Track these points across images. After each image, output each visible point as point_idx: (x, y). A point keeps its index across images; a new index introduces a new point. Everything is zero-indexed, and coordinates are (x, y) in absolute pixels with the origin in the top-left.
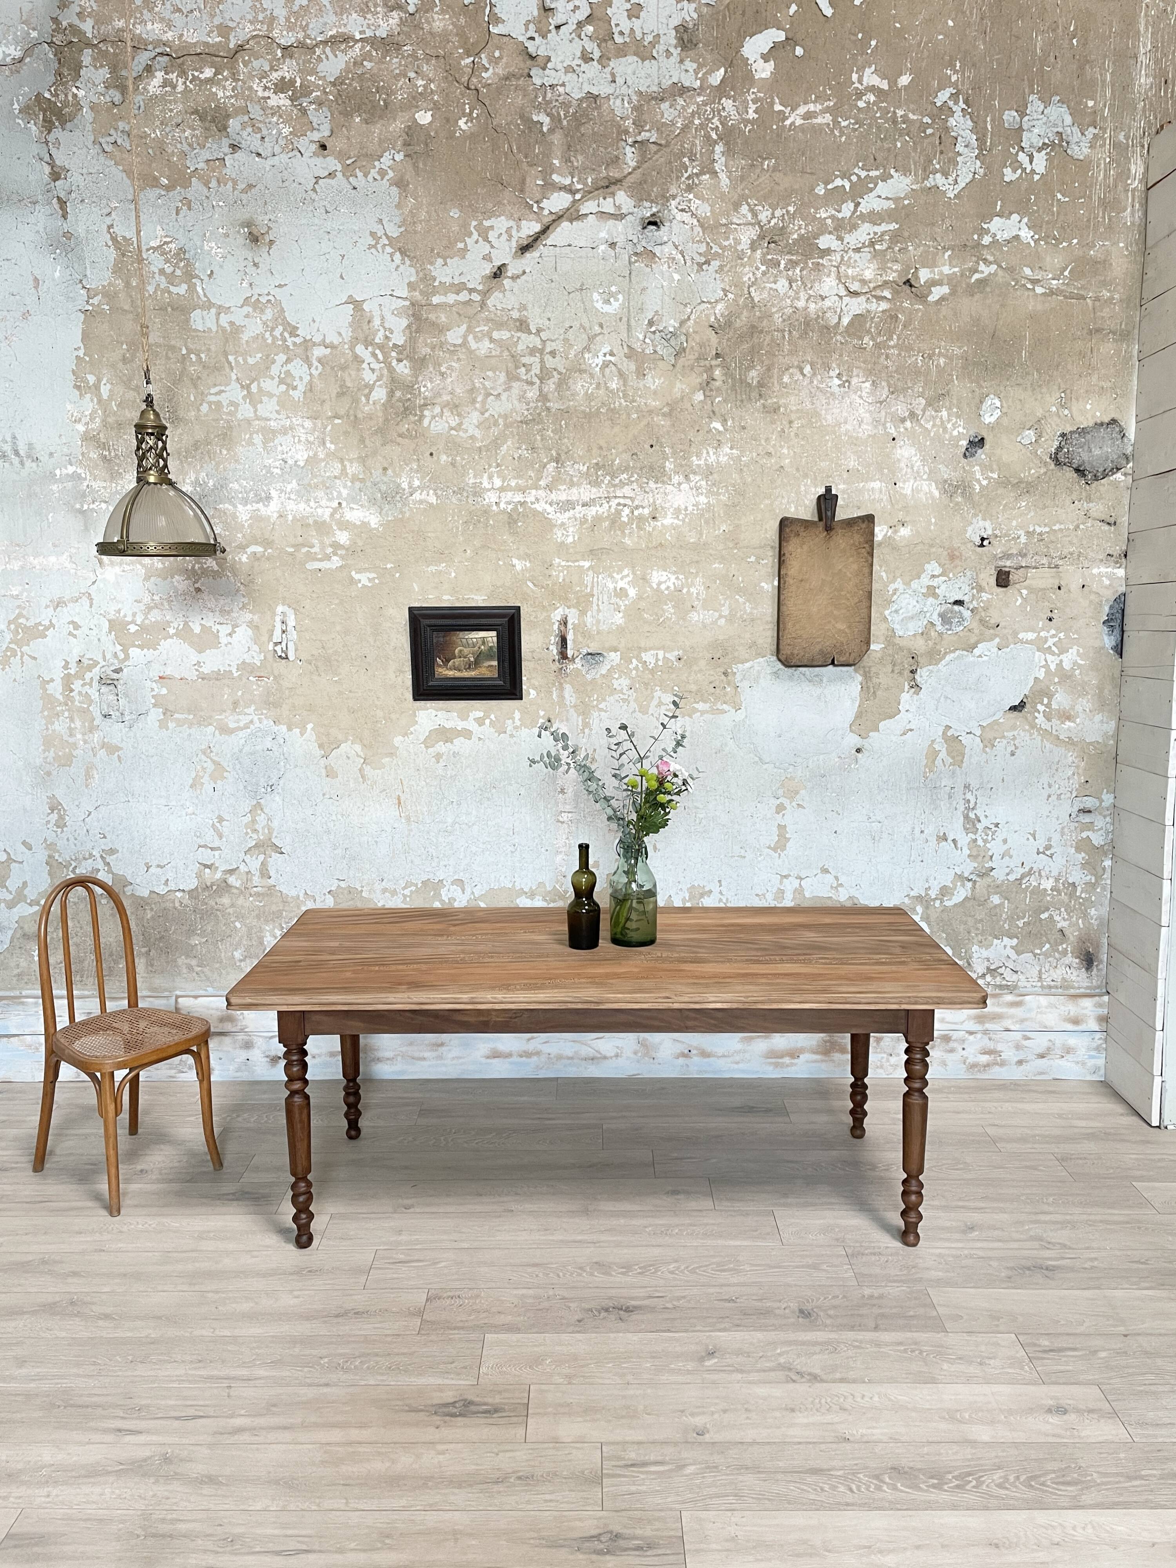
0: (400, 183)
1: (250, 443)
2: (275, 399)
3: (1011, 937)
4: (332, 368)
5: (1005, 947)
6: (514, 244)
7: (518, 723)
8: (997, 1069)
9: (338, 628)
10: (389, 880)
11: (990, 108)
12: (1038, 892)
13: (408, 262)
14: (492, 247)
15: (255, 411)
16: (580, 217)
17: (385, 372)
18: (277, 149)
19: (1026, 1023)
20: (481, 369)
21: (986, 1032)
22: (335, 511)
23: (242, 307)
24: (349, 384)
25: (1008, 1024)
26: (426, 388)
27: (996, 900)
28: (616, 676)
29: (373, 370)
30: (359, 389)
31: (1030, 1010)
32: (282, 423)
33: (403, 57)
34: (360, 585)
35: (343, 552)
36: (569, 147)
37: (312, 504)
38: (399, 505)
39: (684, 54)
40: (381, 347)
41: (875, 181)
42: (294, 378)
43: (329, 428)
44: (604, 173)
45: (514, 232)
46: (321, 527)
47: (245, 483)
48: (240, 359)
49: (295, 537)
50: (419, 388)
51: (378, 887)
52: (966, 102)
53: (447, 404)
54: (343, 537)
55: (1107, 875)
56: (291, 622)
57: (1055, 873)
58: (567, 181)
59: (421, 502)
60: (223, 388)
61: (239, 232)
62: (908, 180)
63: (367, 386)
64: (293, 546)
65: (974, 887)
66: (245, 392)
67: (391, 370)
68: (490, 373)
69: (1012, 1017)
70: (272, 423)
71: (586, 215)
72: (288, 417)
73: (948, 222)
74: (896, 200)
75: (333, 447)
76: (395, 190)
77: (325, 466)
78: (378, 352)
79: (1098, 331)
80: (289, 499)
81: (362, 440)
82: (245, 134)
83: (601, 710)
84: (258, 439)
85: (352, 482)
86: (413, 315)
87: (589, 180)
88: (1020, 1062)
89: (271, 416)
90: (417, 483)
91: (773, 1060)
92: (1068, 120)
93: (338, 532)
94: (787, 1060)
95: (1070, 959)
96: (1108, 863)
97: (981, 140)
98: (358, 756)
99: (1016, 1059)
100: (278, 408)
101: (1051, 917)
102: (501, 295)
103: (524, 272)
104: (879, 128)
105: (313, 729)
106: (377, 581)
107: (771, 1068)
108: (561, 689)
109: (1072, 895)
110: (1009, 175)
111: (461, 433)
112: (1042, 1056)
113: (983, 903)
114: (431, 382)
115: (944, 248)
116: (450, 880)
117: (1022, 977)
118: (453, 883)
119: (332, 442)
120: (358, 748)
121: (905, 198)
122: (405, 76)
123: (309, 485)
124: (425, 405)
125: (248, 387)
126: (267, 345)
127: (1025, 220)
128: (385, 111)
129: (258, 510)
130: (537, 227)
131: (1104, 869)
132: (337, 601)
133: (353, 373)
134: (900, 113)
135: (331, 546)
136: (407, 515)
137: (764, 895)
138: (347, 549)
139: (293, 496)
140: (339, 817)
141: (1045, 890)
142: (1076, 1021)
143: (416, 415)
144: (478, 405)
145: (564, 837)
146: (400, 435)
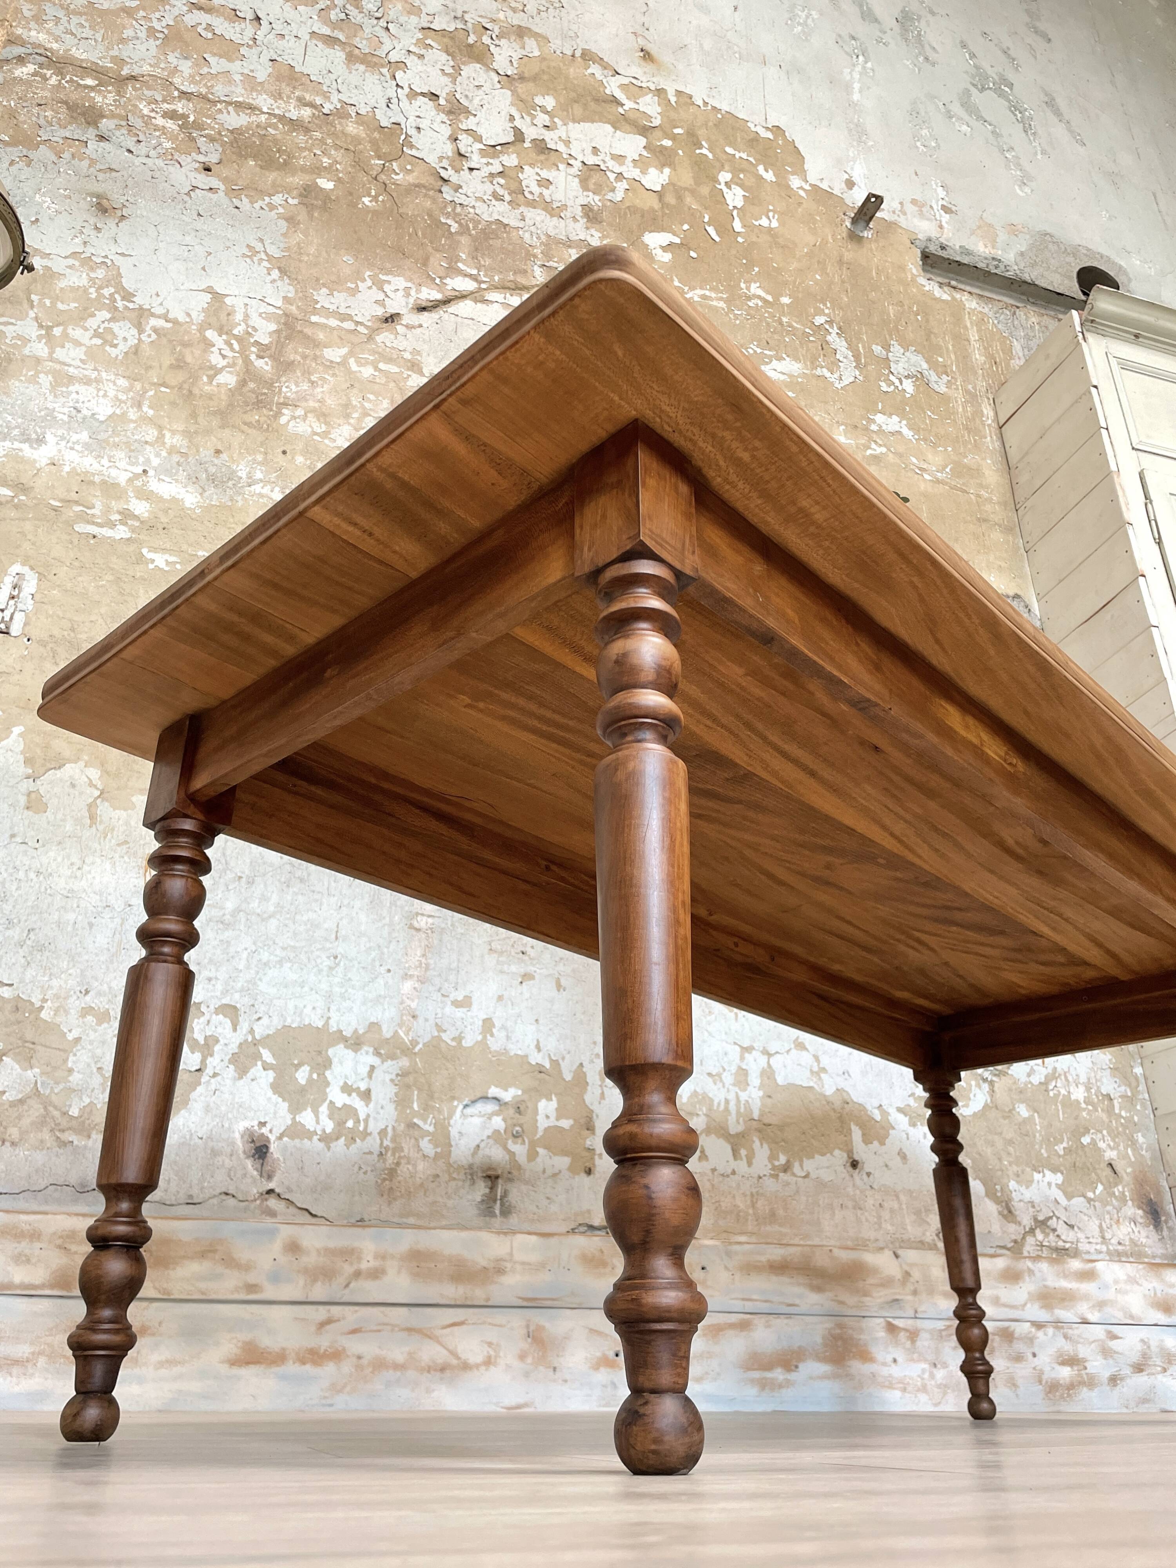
0: (291, 220)
1: (33, 380)
2: (84, 349)
3: (1054, 1170)
4: (170, 341)
5: (1049, 1184)
6: (411, 301)
8: (1084, 1392)
9: (103, 611)
10: (99, 994)
11: (860, 340)
12: (1071, 1105)
13: (287, 281)
14: (387, 296)
15: (51, 353)
16: (485, 301)
17: (240, 361)
18: (153, 153)
19: (1108, 1310)
20: (361, 391)
21: (1058, 1324)
22: (136, 476)
23: (66, 257)
24: (189, 359)
25: (1083, 1309)
26: (290, 388)
27: (1023, 1111)
29: (224, 357)
30: (201, 368)
31: (1107, 1287)
32: (86, 372)
33: (311, 138)
34: (151, 566)
35: (137, 524)
36: (476, 249)
37: (105, 461)
38: (230, 492)
39: (589, 225)
40: (239, 339)
41: (770, 358)
42: (115, 336)
43: (151, 393)
44: (512, 278)
45: (413, 292)
46: (110, 489)
47: (9, 418)
48: (48, 302)
49: (69, 491)
50: (280, 388)
51: (75, 1004)
52: (840, 328)
53: (313, 411)
54: (140, 508)
55: (1142, 1087)
56: (30, 586)
57: (1083, 1079)
58: (474, 272)
59: (261, 495)
60: (13, 321)
61: (85, 199)
62: (799, 365)
63: (212, 367)
64: (61, 501)
65: (992, 1091)
66: (43, 332)
67: (247, 362)
68: (372, 397)
69: (1086, 1297)
70: (71, 370)
71: (492, 302)
72: (95, 369)
73: (838, 406)
74: (791, 376)
75: (151, 413)
76: (283, 224)
77: (135, 428)
78: (233, 341)
79: (985, 520)
80: (72, 449)
81: (194, 415)
82: (118, 133)
84: (45, 380)
85: (169, 453)
86: (285, 324)
87: (496, 278)
88: (1114, 1380)
89: (72, 363)
90: (259, 475)
91: (756, 1375)
92: (925, 366)
93: (134, 500)
94: (778, 1374)
95: (1131, 1210)
96: (1138, 1070)
97: (857, 357)
98: (91, 784)
99: (1106, 1374)
100: (84, 357)
101: (1094, 1142)
102: (392, 337)
103: (421, 326)
104: (768, 324)
105: (20, 735)
106: (178, 566)
107: (753, 1391)
110: (884, 387)
111: (327, 441)
112: (1139, 1368)
113: (1009, 1114)
114: (297, 386)
115: (838, 422)
116: (214, 1004)
117: (1081, 1235)
118: (217, 1011)
119: (150, 407)
120: (94, 773)
121: (797, 377)
122: (310, 150)
123: (106, 441)
124: (285, 404)
125: (49, 329)
126: (89, 299)
127: (904, 422)
128: (286, 166)
129: (21, 450)
130: (439, 296)
131: (1136, 1078)
132: (111, 578)
133: (197, 352)
134: (785, 320)
135: (120, 513)
136: (240, 504)
137: (719, 1075)
138: (142, 522)
139: (77, 447)
140: (32, 875)
141: (1078, 1102)
142: (1166, 1308)
143: (271, 410)
144: (352, 421)
145: (419, 953)
146: (245, 424)
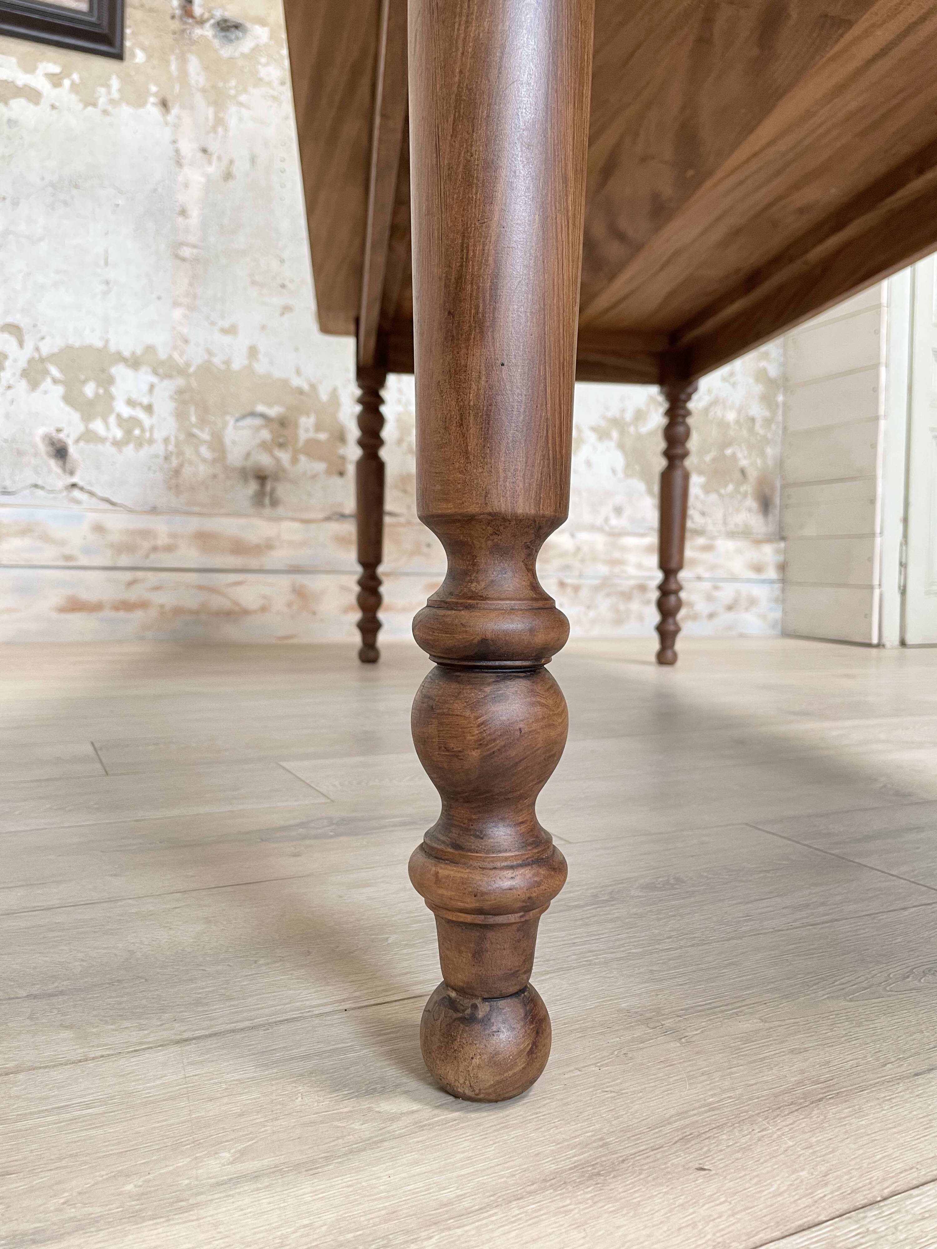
5: (694, 484)
7: (115, 95)
12: (723, 425)
19: (716, 570)
25: (700, 571)
28: (263, 60)
31: (719, 556)
55: (780, 412)
57: (737, 406)
69: (704, 563)
83: (240, 104)
88: (711, 616)
95: (750, 502)
96: (780, 398)
99: (708, 613)
101: (734, 453)
108: (183, 60)
109: (751, 430)
112: (730, 608)
131: (777, 405)
141: (729, 423)
142: (758, 568)
145: (186, 282)
